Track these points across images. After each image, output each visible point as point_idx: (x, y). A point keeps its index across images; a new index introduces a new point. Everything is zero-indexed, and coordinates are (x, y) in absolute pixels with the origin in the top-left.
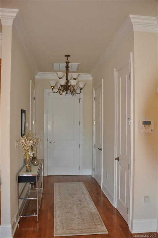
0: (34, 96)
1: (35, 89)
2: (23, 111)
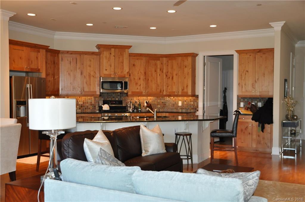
0: (294, 64)
1: (295, 58)
2: (286, 80)
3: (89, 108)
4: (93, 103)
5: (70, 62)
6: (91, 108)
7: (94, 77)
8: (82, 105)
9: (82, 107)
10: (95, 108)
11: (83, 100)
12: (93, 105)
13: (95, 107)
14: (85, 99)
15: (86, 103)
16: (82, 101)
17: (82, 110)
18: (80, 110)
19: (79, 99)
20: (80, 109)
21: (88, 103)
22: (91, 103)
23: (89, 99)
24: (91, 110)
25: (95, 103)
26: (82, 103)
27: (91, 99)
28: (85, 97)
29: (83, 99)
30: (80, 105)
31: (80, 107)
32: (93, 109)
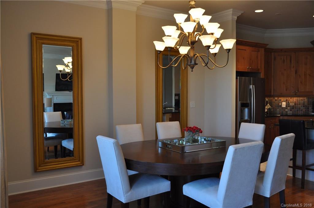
3: (302, 110)
4: (306, 103)
5: (284, 61)
6: (304, 110)
7: (310, 76)
8: (293, 106)
9: (293, 108)
10: (308, 110)
11: (295, 101)
12: (306, 106)
13: (308, 108)
14: (297, 100)
15: (297, 104)
16: (293, 102)
17: (293, 112)
18: (291, 112)
19: (290, 99)
20: (291, 110)
21: (300, 104)
22: (304, 104)
23: (302, 100)
24: (304, 112)
25: (308, 104)
26: (294, 104)
27: (304, 100)
28: (297, 98)
29: (294, 99)
30: (291, 106)
31: (291, 108)
32: (306, 110)
